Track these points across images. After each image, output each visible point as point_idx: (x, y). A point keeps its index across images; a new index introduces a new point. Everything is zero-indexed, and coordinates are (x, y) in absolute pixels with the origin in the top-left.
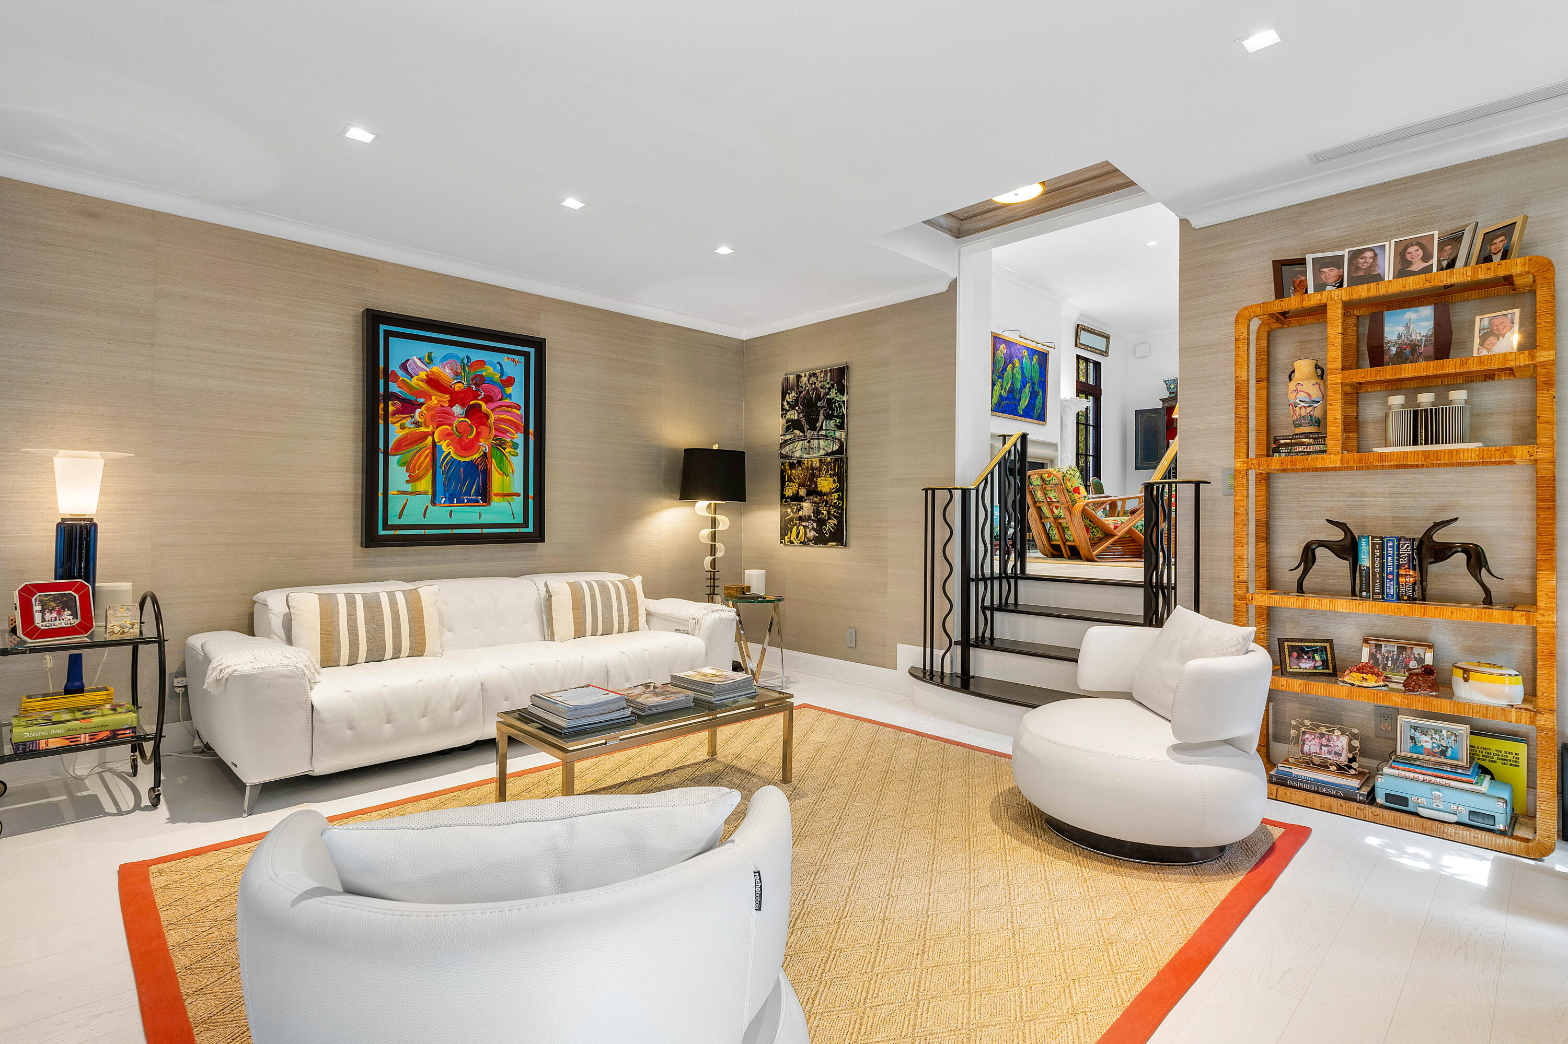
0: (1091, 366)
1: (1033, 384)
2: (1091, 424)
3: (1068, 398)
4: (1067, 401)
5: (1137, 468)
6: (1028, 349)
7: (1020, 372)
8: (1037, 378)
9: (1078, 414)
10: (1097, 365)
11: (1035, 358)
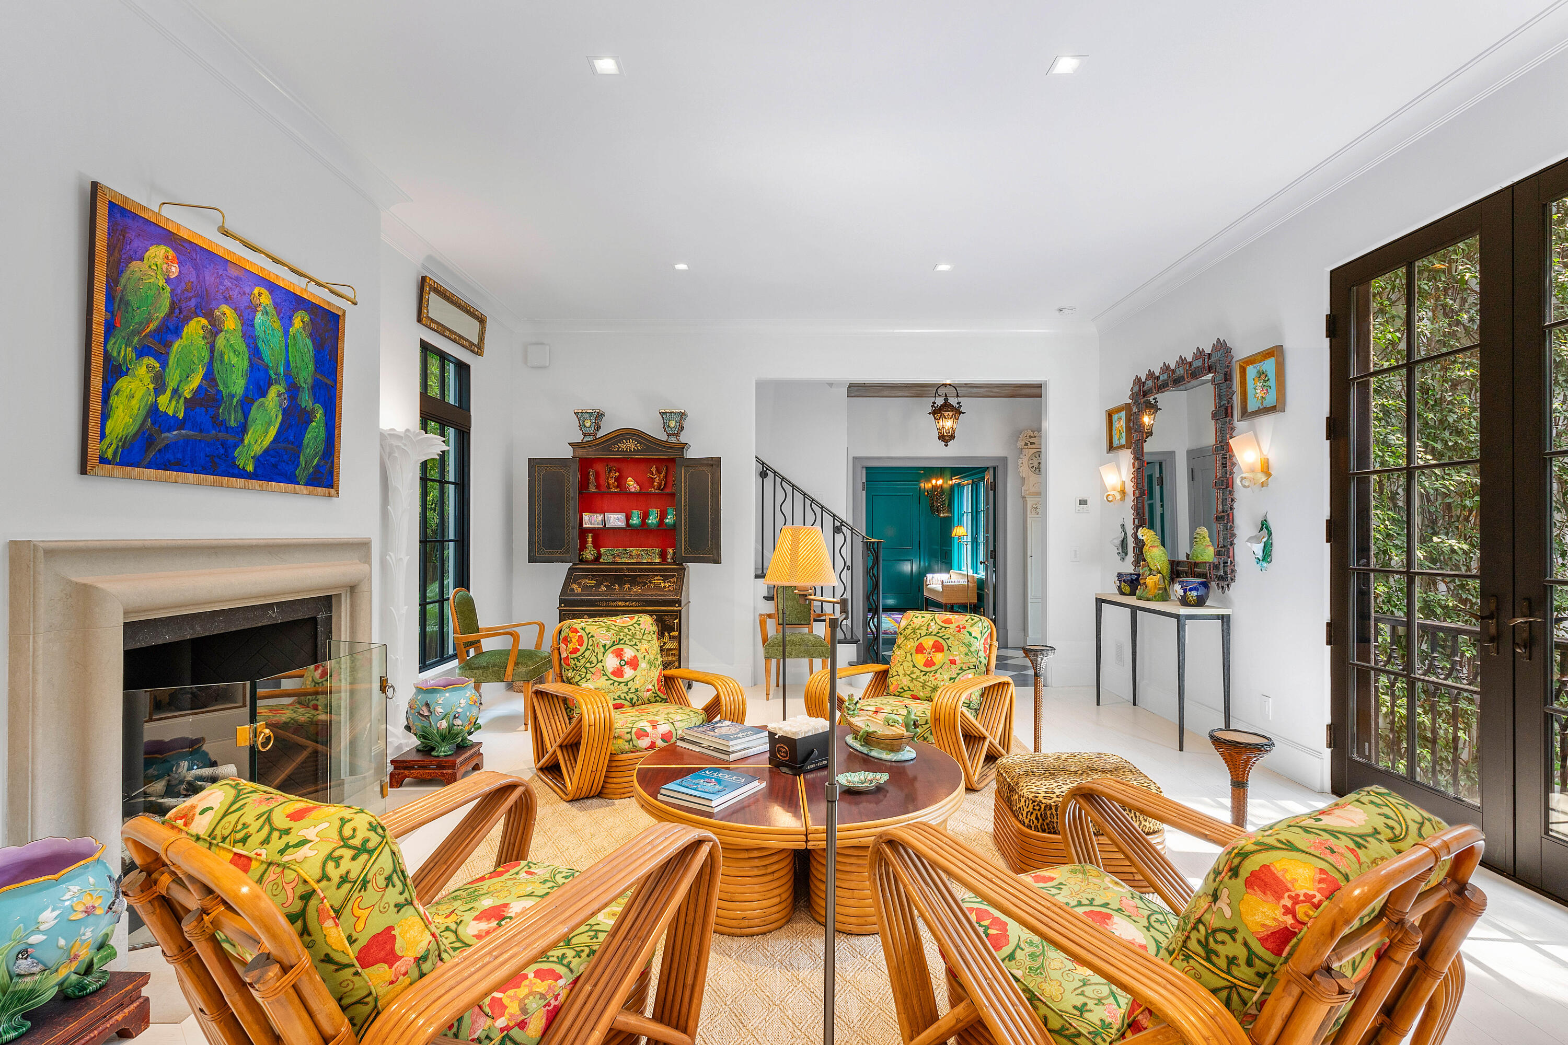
0: (451, 368)
1: (293, 390)
2: (452, 479)
3: (400, 428)
4: (397, 437)
5: (532, 560)
6: (272, 287)
7: (242, 347)
8: (305, 373)
9: (424, 465)
10: (463, 369)
11: (299, 321)
